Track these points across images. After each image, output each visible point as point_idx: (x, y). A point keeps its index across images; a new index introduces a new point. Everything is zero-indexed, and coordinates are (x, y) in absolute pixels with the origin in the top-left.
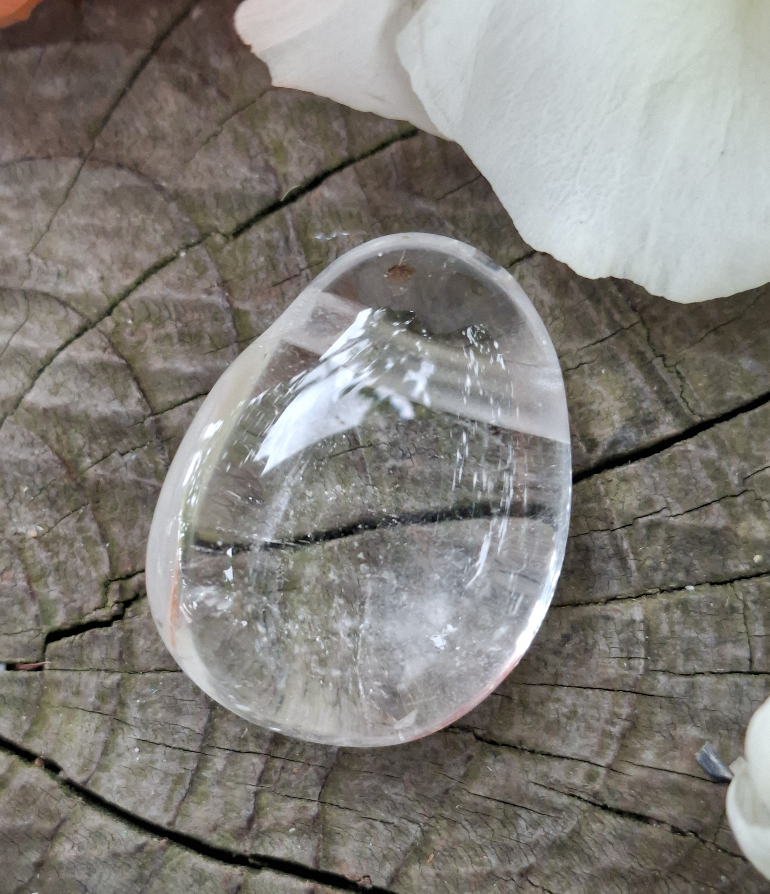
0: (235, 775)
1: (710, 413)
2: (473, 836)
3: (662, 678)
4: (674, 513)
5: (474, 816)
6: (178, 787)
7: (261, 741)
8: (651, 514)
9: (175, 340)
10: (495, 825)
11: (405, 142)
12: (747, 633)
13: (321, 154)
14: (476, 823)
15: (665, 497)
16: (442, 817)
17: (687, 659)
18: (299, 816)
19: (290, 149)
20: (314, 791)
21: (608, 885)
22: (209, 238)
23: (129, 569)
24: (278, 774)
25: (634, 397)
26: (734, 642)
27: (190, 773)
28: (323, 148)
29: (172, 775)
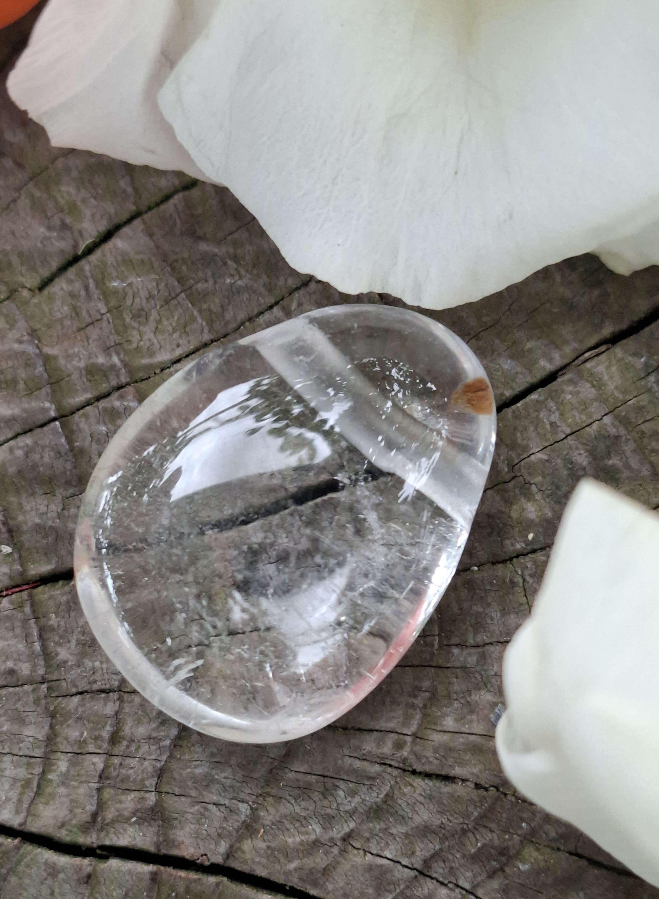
0: (78, 775)
2: (297, 809)
3: (456, 652)
5: (297, 791)
6: (27, 791)
7: (99, 742)
10: (316, 796)
11: (187, 193)
12: (528, 603)
13: (112, 210)
14: (300, 796)
16: (269, 795)
17: (476, 632)
18: (139, 807)
19: (83, 207)
20: (151, 783)
21: (422, 841)
22: (16, 293)
24: (117, 771)
26: (517, 613)
27: (37, 778)
28: (113, 204)
29: (20, 780)
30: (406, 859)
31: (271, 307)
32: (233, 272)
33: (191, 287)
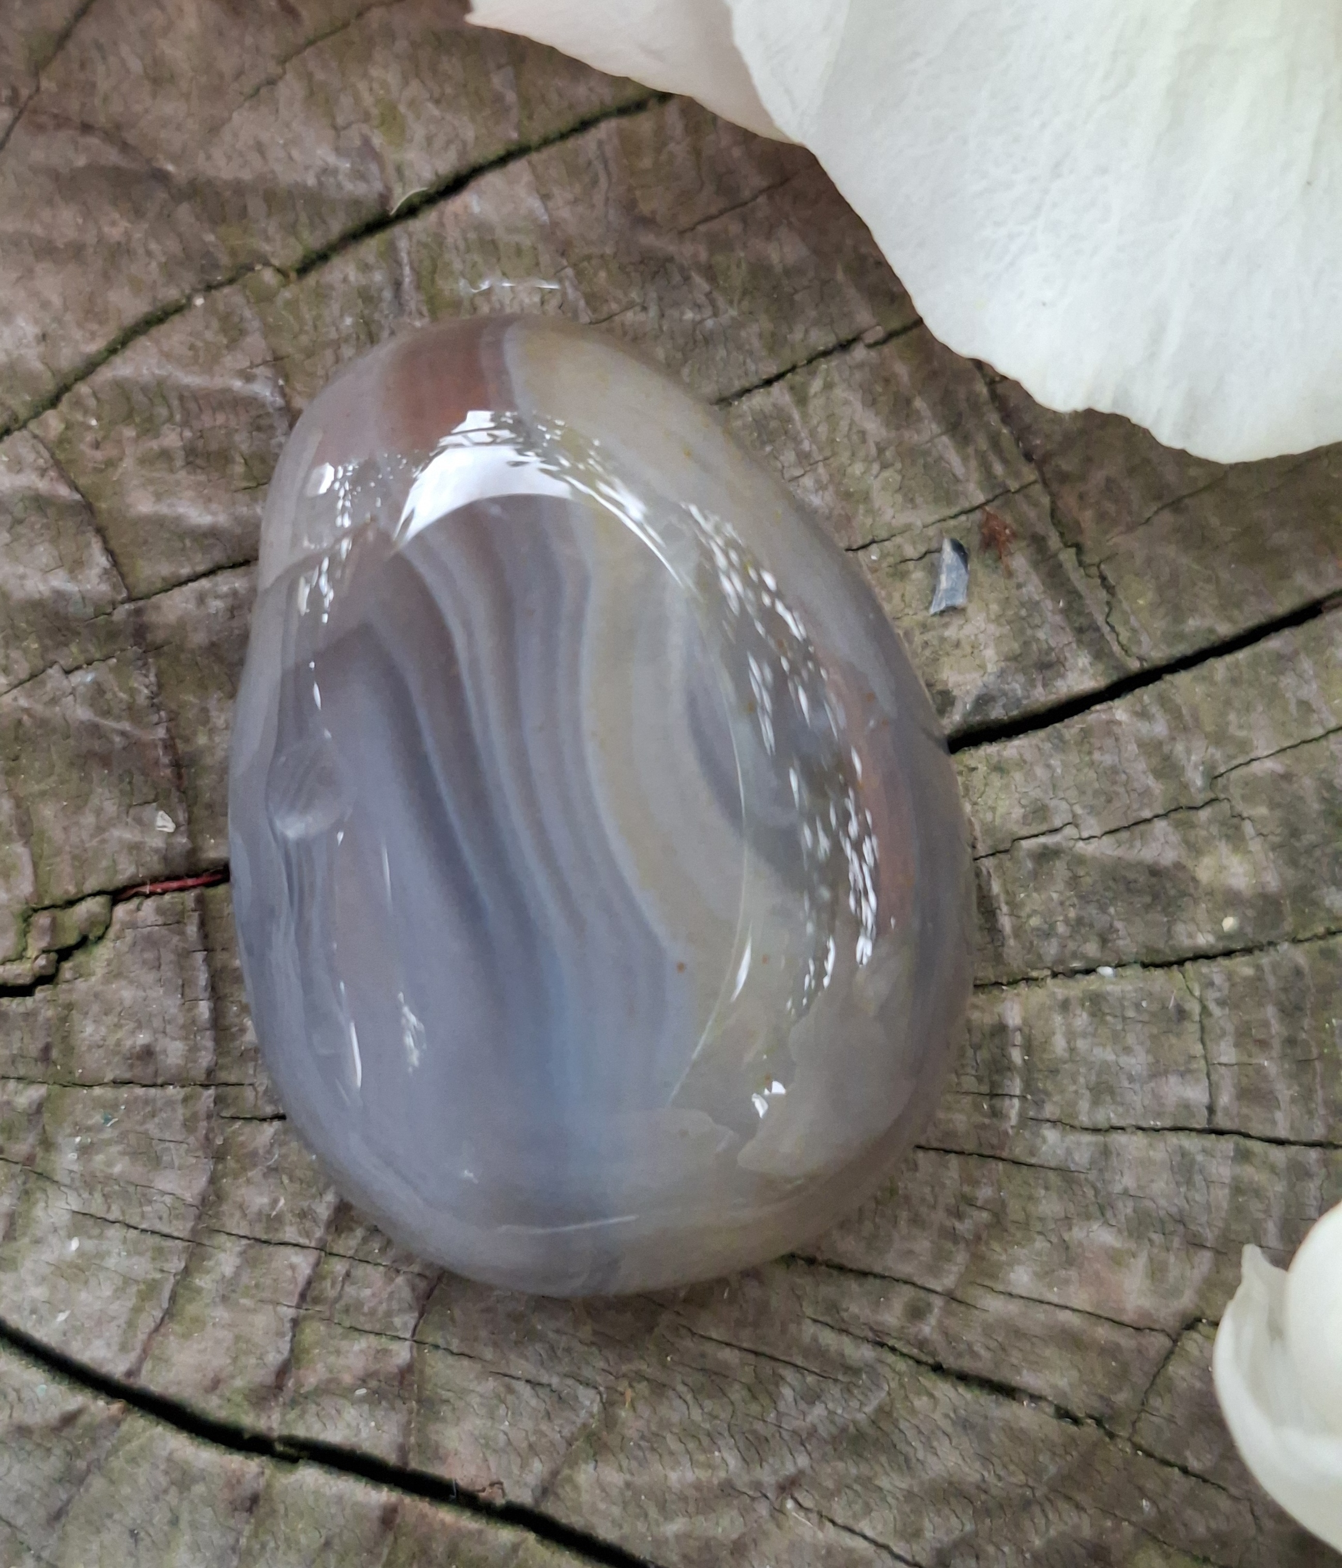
0: (257, 1286)
1: (1159, 654)
2: (696, 1415)
3: (1051, 1135)
4: (1085, 835)
5: (698, 1376)
6: (147, 1305)
7: (308, 1224)
8: (1043, 834)
9: (179, 463)
10: (737, 1394)
11: (625, 122)
12: (1205, 1058)
13: (469, 133)
14: (703, 1389)
15: (1071, 805)
16: (640, 1376)
17: (1096, 1102)
18: (374, 1367)
19: (410, 117)
20: (404, 1322)
21: (938, 1513)
22: (250, 274)
23: (72, 890)
24: (338, 1288)
25: (1023, 619)
26: (1182, 1075)
27: (172, 1280)
28: (473, 120)
29: (137, 1282)
30: (902, 1544)
31: (768, 382)
32: (701, 299)
33: (610, 317)
